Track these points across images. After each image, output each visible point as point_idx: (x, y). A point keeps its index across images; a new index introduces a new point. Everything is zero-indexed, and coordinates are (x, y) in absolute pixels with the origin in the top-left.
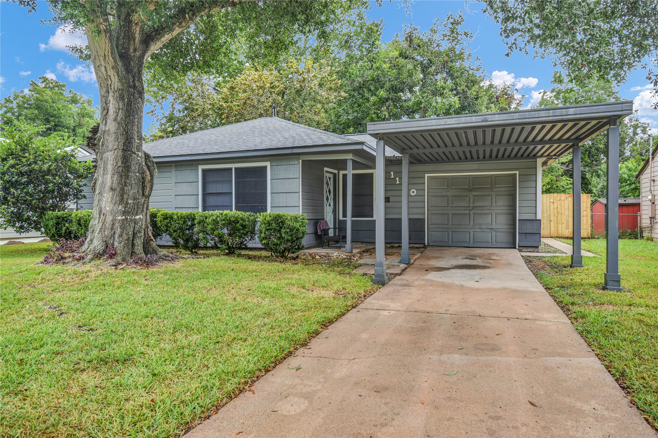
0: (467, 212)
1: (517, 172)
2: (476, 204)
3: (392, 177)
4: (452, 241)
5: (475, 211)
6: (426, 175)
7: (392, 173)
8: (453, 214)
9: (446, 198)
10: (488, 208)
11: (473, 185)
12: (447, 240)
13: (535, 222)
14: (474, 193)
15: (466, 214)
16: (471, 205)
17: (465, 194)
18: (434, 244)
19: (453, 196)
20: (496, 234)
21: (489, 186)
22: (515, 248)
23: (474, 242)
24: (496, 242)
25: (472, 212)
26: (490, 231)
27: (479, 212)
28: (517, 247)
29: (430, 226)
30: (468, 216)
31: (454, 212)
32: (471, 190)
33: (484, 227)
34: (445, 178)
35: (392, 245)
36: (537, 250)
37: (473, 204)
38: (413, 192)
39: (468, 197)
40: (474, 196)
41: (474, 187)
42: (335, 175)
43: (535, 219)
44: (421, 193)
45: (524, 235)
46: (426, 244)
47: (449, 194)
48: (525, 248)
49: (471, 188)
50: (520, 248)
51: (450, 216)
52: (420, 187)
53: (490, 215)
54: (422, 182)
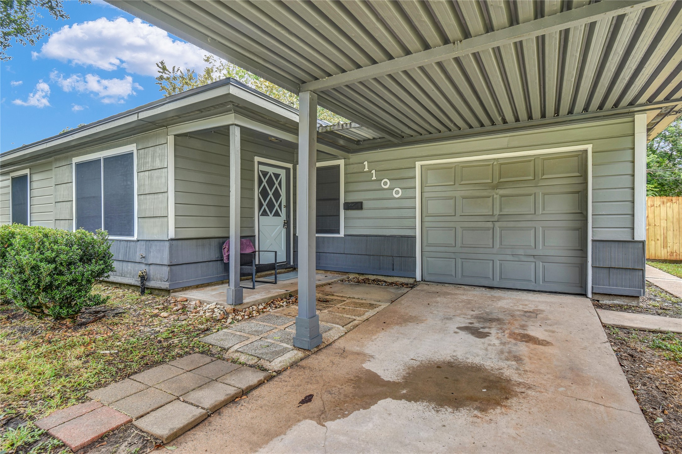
0: (490, 225)
1: (589, 147)
2: (505, 212)
3: (366, 169)
4: (462, 276)
5: (504, 224)
6: (418, 164)
7: (366, 163)
8: (464, 229)
9: (452, 202)
10: (529, 217)
11: (500, 178)
12: (453, 274)
13: (631, 245)
14: (501, 192)
15: (488, 229)
16: (497, 212)
17: (485, 193)
18: (433, 278)
19: (464, 198)
20: (544, 267)
21: (531, 178)
22: (585, 295)
23: (501, 278)
24: (544, 281)
25: (497, 224)
26: (532, 259)
27: (511, 224)
28: (590, 295)
29: (426, 249)
30: (491, 231)
31: (466, 225)
32: (495, 187)
33: (521, 252)
34: (451, 168)
35: (367, 277)
36: (634, 303)
37: (501, 210)
38: (397, 192)
39: (491, 199)
40: (502, 196)
41: (502, 180)
42: (288, 170)
43: (629, 239)
44: (409, 193)
45: (606, 271)
46: (419, 278)
47: (458, 194)
48: (606, 297)
49: (495, 182)
50: (596, 297)
51: (459, 231)
52: (408, 184)
53: (532, 232)
54: (411, 175)
